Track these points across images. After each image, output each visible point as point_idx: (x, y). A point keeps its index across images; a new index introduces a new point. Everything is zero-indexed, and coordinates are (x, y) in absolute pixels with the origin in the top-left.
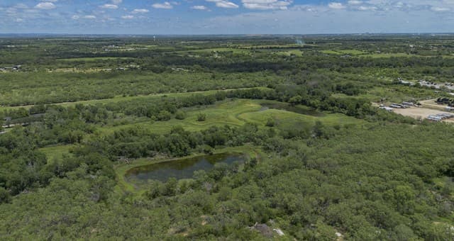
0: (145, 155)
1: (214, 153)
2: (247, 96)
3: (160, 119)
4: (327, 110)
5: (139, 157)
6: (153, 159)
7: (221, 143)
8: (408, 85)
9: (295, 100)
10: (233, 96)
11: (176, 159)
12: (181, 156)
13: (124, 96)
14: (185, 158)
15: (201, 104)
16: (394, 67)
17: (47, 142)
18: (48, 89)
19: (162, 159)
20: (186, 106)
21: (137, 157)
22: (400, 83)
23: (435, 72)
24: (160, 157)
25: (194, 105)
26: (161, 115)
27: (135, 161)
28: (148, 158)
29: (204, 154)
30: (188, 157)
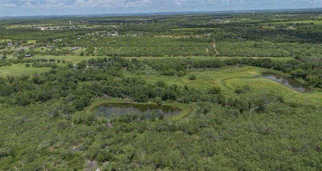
0: (120, 96)
1: (162, 104)
2: (257, 64)
3: (165, 74)
5: (115, 97)
6: (123, 100)
7: (173, 98)
10: (244, 63)
11: (135, 103)
12: (139, 101)
13: (169, 56)
14: (141, 103)
15: (209, 67)
18: (136, 47)
20: (196, 67)
24: (128, 100)
25: (203, 67)
26: (167, 72)
27: (113, 99)
28: (121, 99)
30: (144, 103)
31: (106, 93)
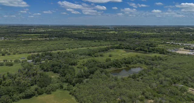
4: (152, 52)
8: (169, 43)
9: (138, 49)
11: (119, 69)
16: (157, 38)
21: (105, 68)
22: (166, 43)
23: (174, 39)
24: (113, 68)
28: (109, 68)
29: (126, 67)
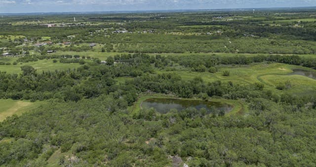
0: (163, 92)
1: (209, 100)
2: (285, 61)
3: (197, 71)
5: (159, 92)
6: (166, 95)
7: (219, 94)
10: (271, 60)
11: (180, 99)
12: (184, 97)
13: (191, 53)
14: (186, 99)
15: (237, 63)
17: (124, 74)
18: (153, 44)
19: (171, 96)
20: (224, 64)
21: (158, 92)
24: (171, 95)
25: (231, 63)
26: (198, 68)
28: (164, 94)
29: (202, 100)
30: (189, 99)
31: (149, 88)
